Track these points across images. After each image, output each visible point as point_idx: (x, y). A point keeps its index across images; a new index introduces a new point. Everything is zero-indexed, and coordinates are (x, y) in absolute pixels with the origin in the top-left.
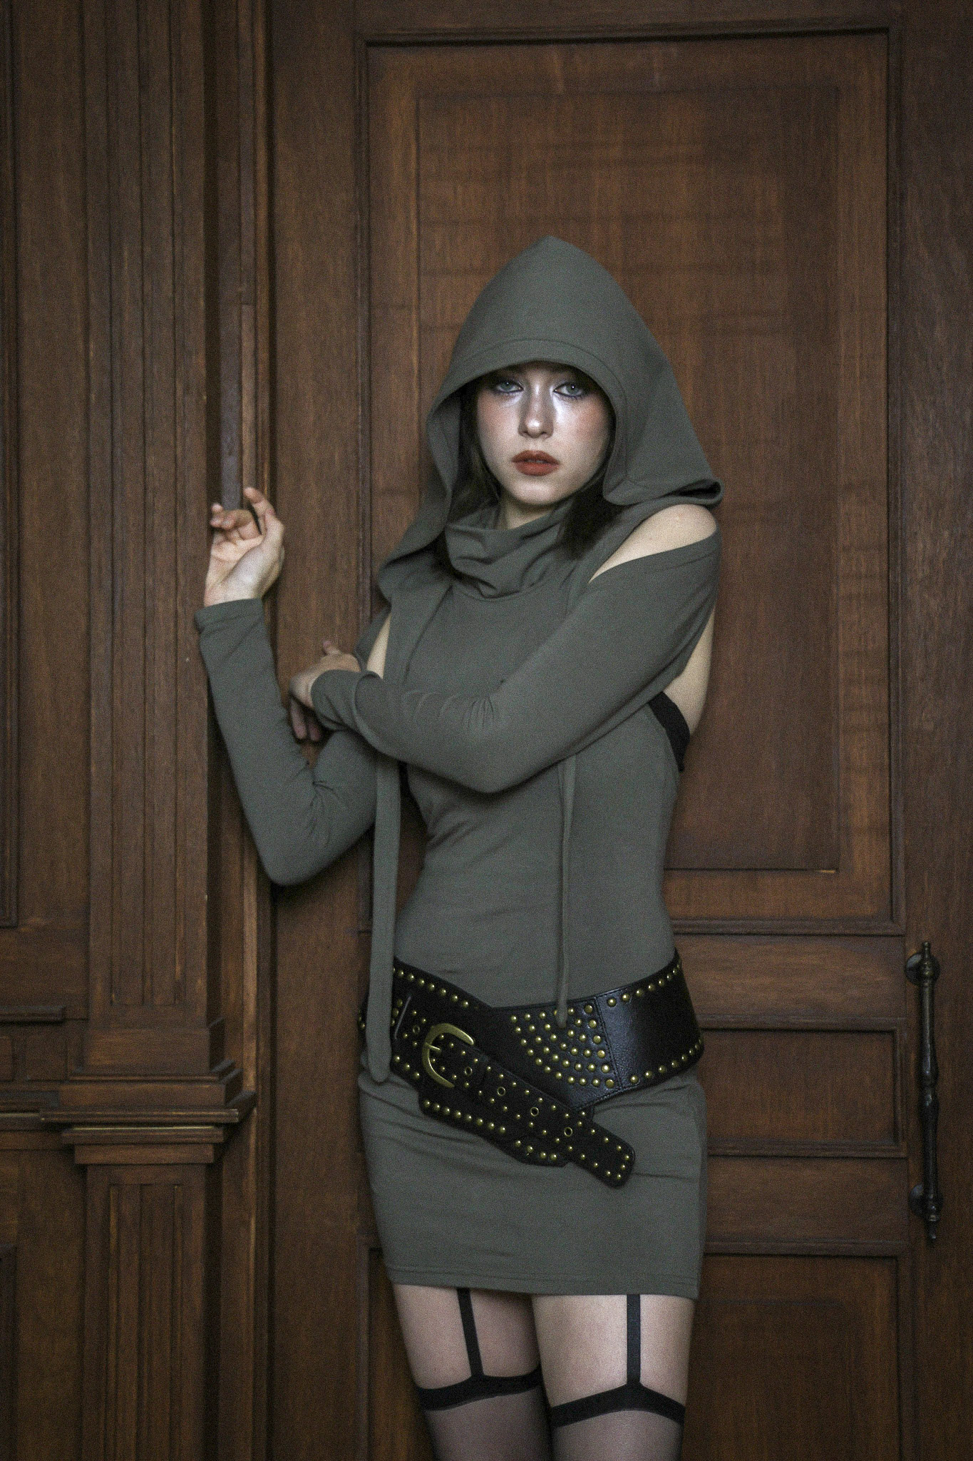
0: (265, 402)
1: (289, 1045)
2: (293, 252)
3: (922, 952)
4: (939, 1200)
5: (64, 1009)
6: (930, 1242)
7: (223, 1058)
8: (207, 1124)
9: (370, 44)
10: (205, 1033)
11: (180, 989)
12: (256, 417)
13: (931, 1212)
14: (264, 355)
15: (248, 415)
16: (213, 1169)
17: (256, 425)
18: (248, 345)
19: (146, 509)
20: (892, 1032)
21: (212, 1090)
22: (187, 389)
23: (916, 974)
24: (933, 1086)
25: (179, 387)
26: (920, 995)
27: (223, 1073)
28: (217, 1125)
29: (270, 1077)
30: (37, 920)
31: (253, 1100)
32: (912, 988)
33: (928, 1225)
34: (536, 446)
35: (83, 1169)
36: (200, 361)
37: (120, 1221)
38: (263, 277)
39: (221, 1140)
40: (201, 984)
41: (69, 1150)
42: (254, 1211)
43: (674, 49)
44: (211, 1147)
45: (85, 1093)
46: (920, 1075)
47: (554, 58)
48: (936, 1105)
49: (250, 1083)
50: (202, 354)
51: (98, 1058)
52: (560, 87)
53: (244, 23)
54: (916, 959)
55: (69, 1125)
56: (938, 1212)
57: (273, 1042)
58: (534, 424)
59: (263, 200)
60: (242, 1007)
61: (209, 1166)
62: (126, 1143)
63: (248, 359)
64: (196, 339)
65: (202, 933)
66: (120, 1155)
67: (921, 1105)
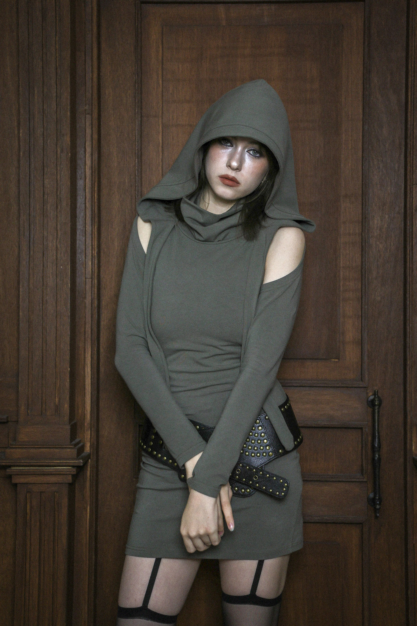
0: (96, 156)
1: (104, 433)
2: (108, 93)
3: (374, 394)
4: (380, 499)
5: (8, 417)
6: (376, 517)
7: (76, 438)
8: (69, 466)
9: (142, 2)
10: (68, 427)
11: (57, 409)
12: (92, 163)
13: (377, 504)
14: (96, 136)
15: (88, 162)
16: (71, 486)
17: (92, 167)
18: (88, 131)
19: (44, 202)
20: (361, 428)
21: (71, 452)
22: (62, 151)
23: (372, 404)
24: (379, 451)
25: (59, 150)
26: (374, 413)
27: (75, 445)
28: (73, 466)
29: (96, 446)
31: (88, 457)
32: (370, 410)
33: (376, 510)
34: (232, 174)
35: (16, 485)
36: (67, 139)
37: (31, 508)
38: (95, 103)
39: (75, 473)
40: (67, 406)
41: (10, 477)
42: (89, 503)
43: (273, 7)
44: (70, 476)
45: (17, 453)
46: (373, 446)
47: (221, 10)
48: (379, 459)
49: (88, 449)
50: (69, 135)
51: (22, 437)
52: (224, 23)
54: (372, 397)
55: (10, 466)
56: (380, 504)
57: (98, 431)
58: (234, 164)
59: (95, 70)
60: (84, 415)
61: (70, 484)
62: (34, 474)
63: (88, 138)
64: (66, 129)
65: (67, 384)
66: (31, 479)
67: (373, 459)
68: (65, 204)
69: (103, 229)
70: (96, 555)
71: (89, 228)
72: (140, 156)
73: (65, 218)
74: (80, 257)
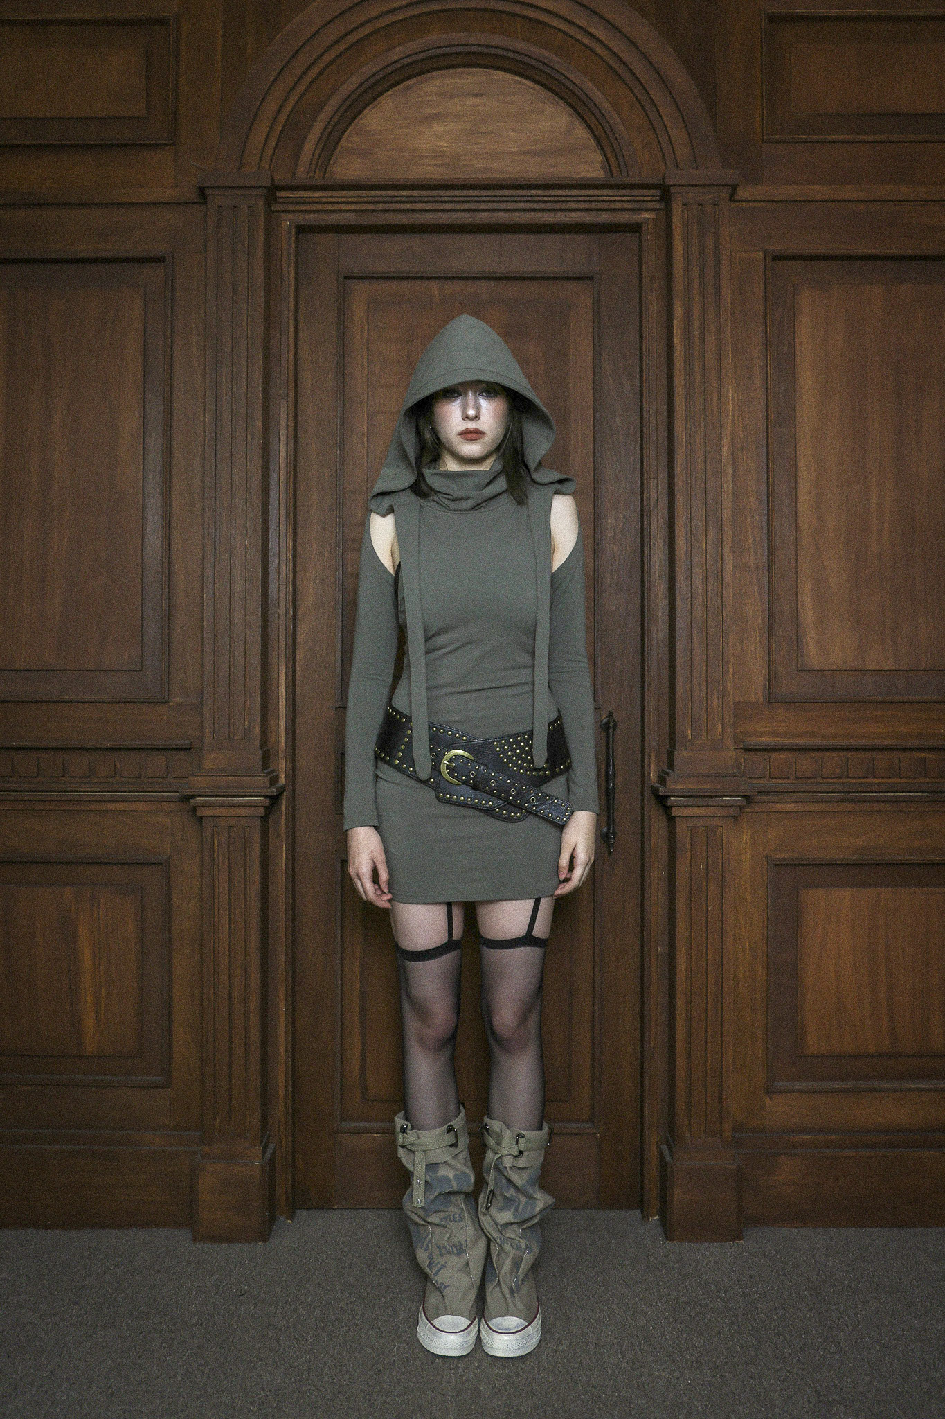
0: (291, 447)
1: (301, 762)
2: (306, 376)
3: (609, 716)
4: (614, 834)
5: (190, 743)
6: (610, 853)
7: (269, 767)
8: (262, 796)
9: (346, 278)
10: (260, 754)
11: (247, 732)
12: (287, 454)
13: (611, 838)
14: (291, 424)
15: (283, 453)
16: (264, 819)
17: (287, 457)
18: (283, 417)
19: (232, 496)
21: (263, 780)
22: (253, 438)
23: (605, 727)
24: (613, 780)
25: (249, 436)
26: (608, 737)
27: (269, 773)
28: (266, 797)
29: (293, 775)
30: (179, 700)
31: (281, 791)
32: (604, 734)
33: (609, 845)
34: (471, 425)
35: (200, 819)
36: (259, 424)
37: (219, 843)
38: (291, 385)
39: (268, 804)
40: (257, 729)
41: (194, 810)
42: (284, 841)
43: (492, 283)
44: (263, 808)
45: (200, 782)
46: (607, 773)
47: (434, 286)
48: (614, 788)
49: (282, 780)
50: (260, 420)
51: (208, 764)
52: (437, 300)
53: (285, 266)
54: (605, 720)
55: (193, 797)
56: (614, 838)
57: (294, 761)
58: (471, 412)
59: (292, 350)
60: (278, 743)
61: (262, 817)
62: (222, 806)
63: (283, 424)
64: (258, 412)
65: (259, 706)
66: (219, 812)
67: (607, 788)
68: (256, 497)
69: (299, 531)
70: (294, 899)
71: (283, 527)
72: (342, 445)
73: (255, 513)
74: (273, 563)
